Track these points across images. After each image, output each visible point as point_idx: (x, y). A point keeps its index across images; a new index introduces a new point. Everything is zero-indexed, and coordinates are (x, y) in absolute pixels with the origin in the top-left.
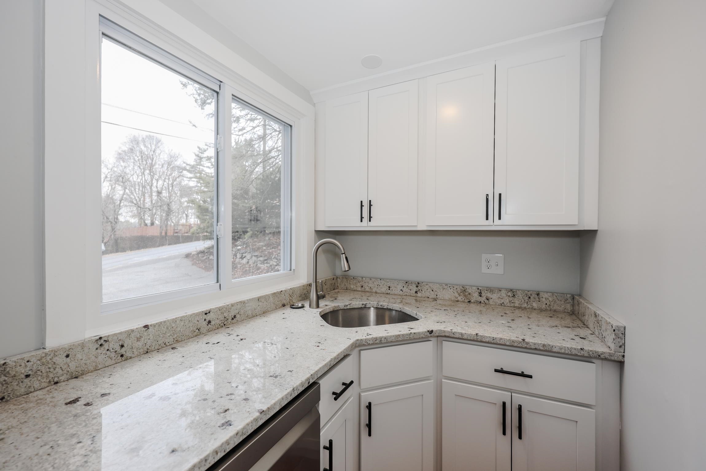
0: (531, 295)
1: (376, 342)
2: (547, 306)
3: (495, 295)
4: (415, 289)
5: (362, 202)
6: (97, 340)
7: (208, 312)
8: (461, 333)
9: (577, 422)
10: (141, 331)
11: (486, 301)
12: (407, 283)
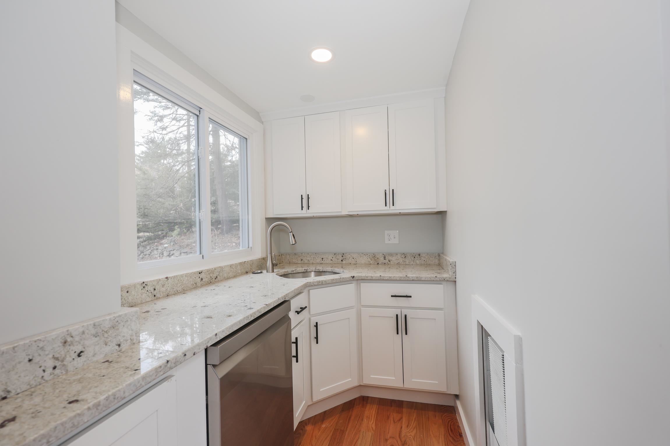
0: (415, 255)
1: (319, 284)
2: (424, 262)
3: (394, 258)
4: (341, 258)
5: (302, 195)
6: (142, 284)
7: (201, 272)
8: (371, 276)
9: (435, 319)
10: (164, 281)
11: (389, 262)
12: (335, 254)
